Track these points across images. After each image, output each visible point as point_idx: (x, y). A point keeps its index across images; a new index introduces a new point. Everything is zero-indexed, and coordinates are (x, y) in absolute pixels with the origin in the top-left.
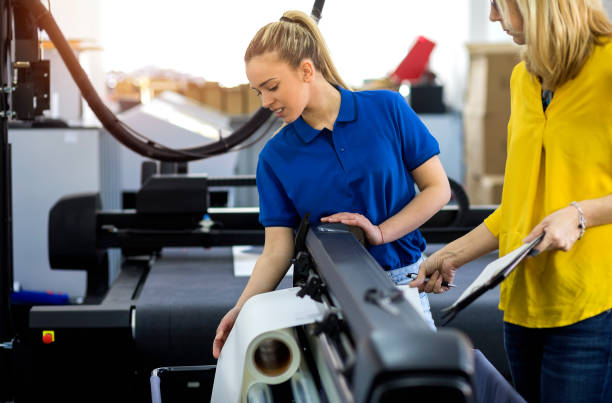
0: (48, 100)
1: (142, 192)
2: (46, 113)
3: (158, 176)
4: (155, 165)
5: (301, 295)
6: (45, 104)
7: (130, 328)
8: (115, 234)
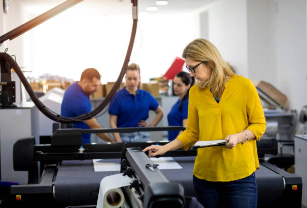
0: (14, 98)
1: (53, 136)
2: (14, 103)
3: (60, 129)
4: (59, 124)
5: (124, 175)
6: (14, 100)
7: (53, 193)
8: (42, 154)
